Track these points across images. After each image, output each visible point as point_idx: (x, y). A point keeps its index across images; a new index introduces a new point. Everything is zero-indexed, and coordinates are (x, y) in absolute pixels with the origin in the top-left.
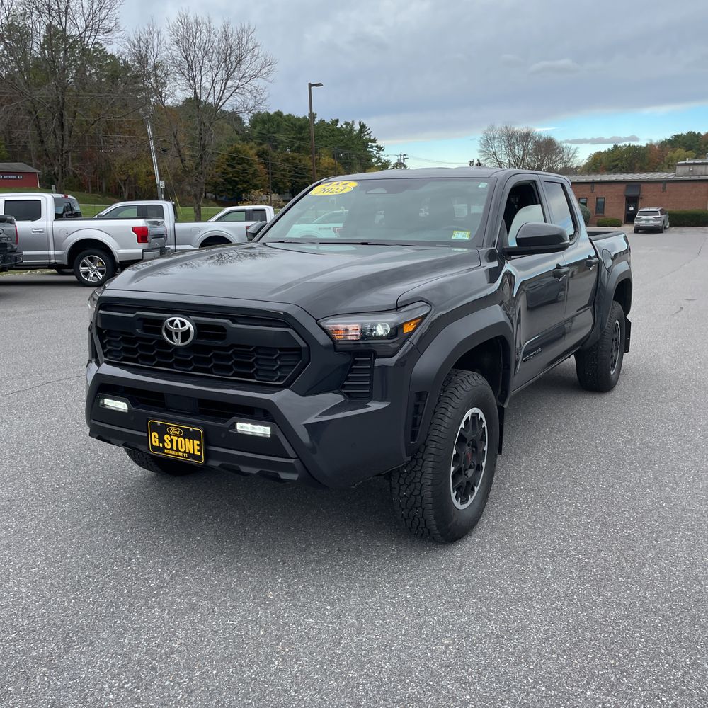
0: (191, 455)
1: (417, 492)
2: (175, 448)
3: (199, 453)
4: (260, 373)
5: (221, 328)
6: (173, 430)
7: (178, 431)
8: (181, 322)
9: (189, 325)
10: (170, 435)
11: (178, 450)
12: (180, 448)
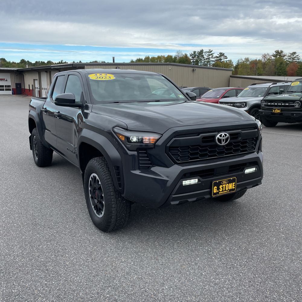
3: (234, 188)
6: (224, 182)
7: (226, 181)
8: (224, 134)
9: (228, 135)
10: (222, 185)
11: (225, 190)
12: (227, 189)
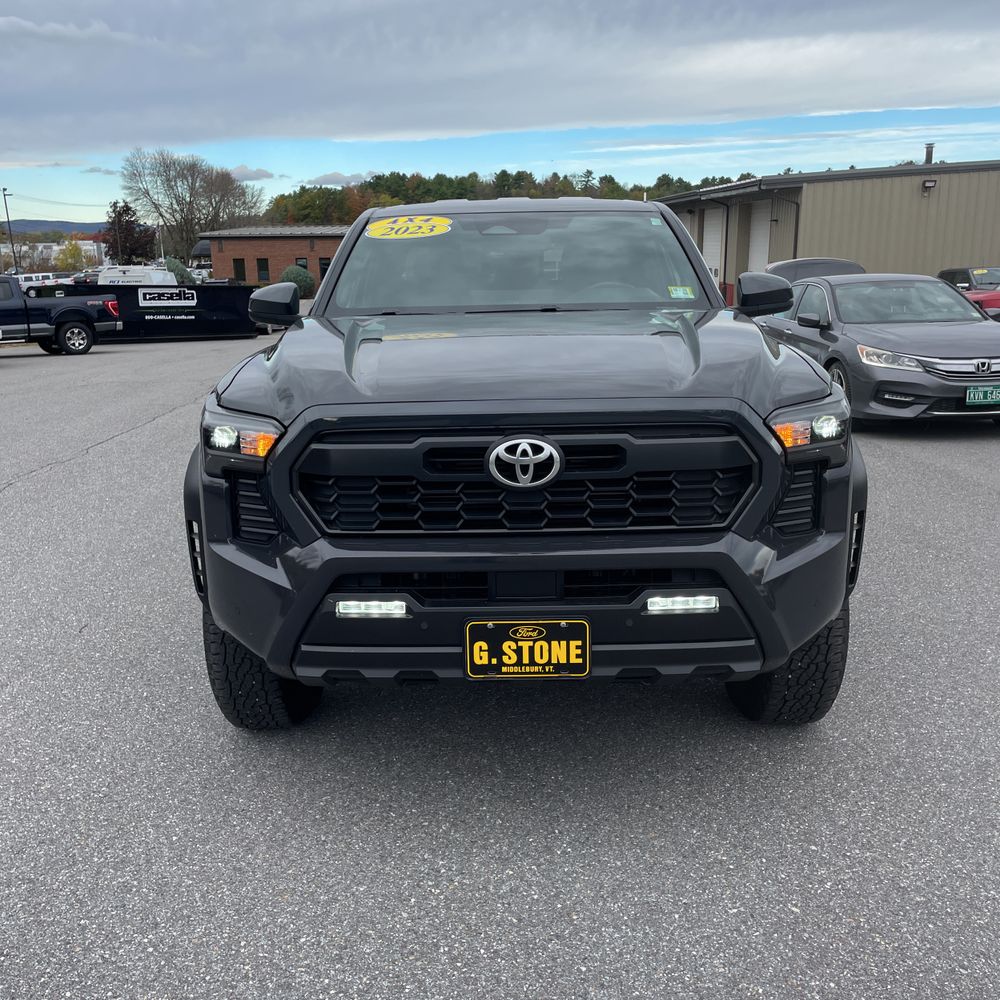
1: (820, 658)
2: (526, 660)
3: (580, 661)
6: (523, 632)
7: (534, 630)
8: (531, 445)
9: (549, 450)
10: (516, 641)
11: (532, 662)
12: (537, 659)
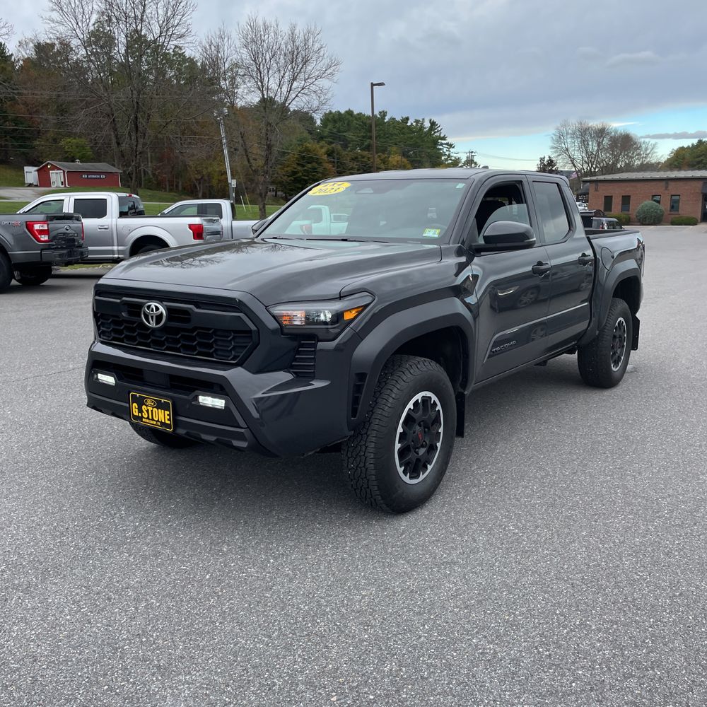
0: (163, 424)
1: (362, 465)
3: (169, 422)
4: (219, 353)
5: (185, 312)
6: (149, 402)
7: (153, 402)
8: (155, 306)
9: (162, 309)
10: (147, 406)
11: (153, 419)
